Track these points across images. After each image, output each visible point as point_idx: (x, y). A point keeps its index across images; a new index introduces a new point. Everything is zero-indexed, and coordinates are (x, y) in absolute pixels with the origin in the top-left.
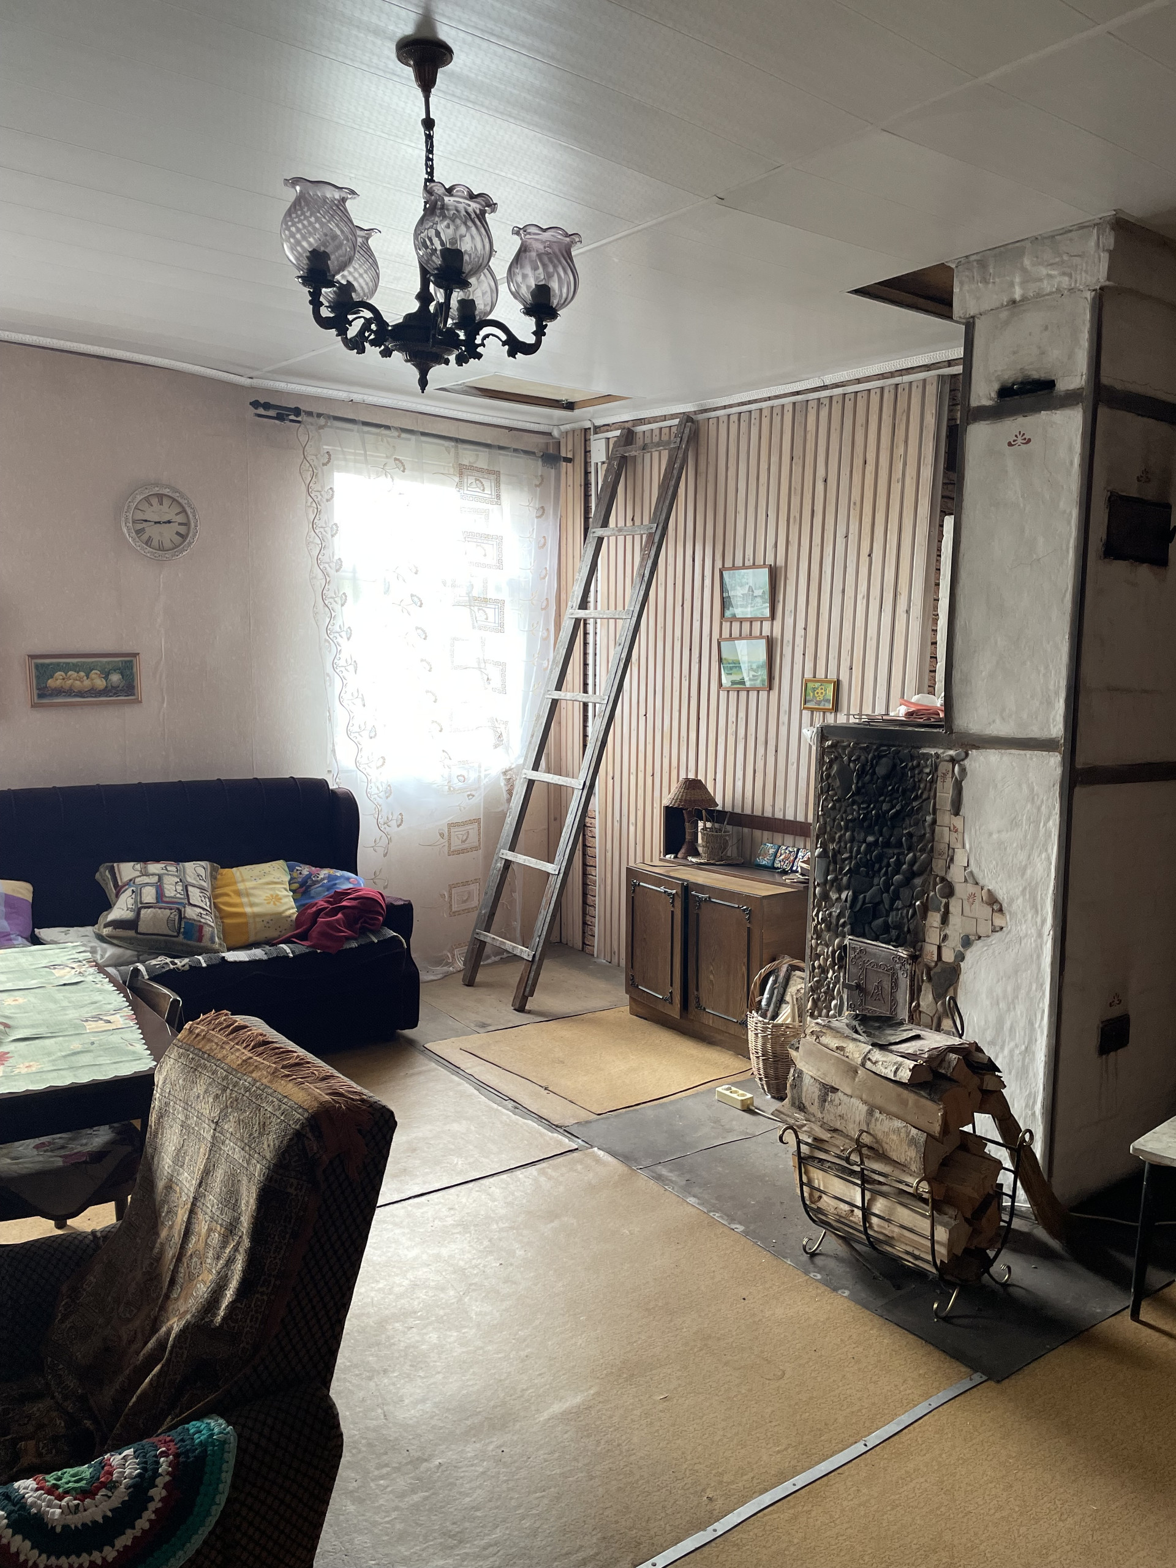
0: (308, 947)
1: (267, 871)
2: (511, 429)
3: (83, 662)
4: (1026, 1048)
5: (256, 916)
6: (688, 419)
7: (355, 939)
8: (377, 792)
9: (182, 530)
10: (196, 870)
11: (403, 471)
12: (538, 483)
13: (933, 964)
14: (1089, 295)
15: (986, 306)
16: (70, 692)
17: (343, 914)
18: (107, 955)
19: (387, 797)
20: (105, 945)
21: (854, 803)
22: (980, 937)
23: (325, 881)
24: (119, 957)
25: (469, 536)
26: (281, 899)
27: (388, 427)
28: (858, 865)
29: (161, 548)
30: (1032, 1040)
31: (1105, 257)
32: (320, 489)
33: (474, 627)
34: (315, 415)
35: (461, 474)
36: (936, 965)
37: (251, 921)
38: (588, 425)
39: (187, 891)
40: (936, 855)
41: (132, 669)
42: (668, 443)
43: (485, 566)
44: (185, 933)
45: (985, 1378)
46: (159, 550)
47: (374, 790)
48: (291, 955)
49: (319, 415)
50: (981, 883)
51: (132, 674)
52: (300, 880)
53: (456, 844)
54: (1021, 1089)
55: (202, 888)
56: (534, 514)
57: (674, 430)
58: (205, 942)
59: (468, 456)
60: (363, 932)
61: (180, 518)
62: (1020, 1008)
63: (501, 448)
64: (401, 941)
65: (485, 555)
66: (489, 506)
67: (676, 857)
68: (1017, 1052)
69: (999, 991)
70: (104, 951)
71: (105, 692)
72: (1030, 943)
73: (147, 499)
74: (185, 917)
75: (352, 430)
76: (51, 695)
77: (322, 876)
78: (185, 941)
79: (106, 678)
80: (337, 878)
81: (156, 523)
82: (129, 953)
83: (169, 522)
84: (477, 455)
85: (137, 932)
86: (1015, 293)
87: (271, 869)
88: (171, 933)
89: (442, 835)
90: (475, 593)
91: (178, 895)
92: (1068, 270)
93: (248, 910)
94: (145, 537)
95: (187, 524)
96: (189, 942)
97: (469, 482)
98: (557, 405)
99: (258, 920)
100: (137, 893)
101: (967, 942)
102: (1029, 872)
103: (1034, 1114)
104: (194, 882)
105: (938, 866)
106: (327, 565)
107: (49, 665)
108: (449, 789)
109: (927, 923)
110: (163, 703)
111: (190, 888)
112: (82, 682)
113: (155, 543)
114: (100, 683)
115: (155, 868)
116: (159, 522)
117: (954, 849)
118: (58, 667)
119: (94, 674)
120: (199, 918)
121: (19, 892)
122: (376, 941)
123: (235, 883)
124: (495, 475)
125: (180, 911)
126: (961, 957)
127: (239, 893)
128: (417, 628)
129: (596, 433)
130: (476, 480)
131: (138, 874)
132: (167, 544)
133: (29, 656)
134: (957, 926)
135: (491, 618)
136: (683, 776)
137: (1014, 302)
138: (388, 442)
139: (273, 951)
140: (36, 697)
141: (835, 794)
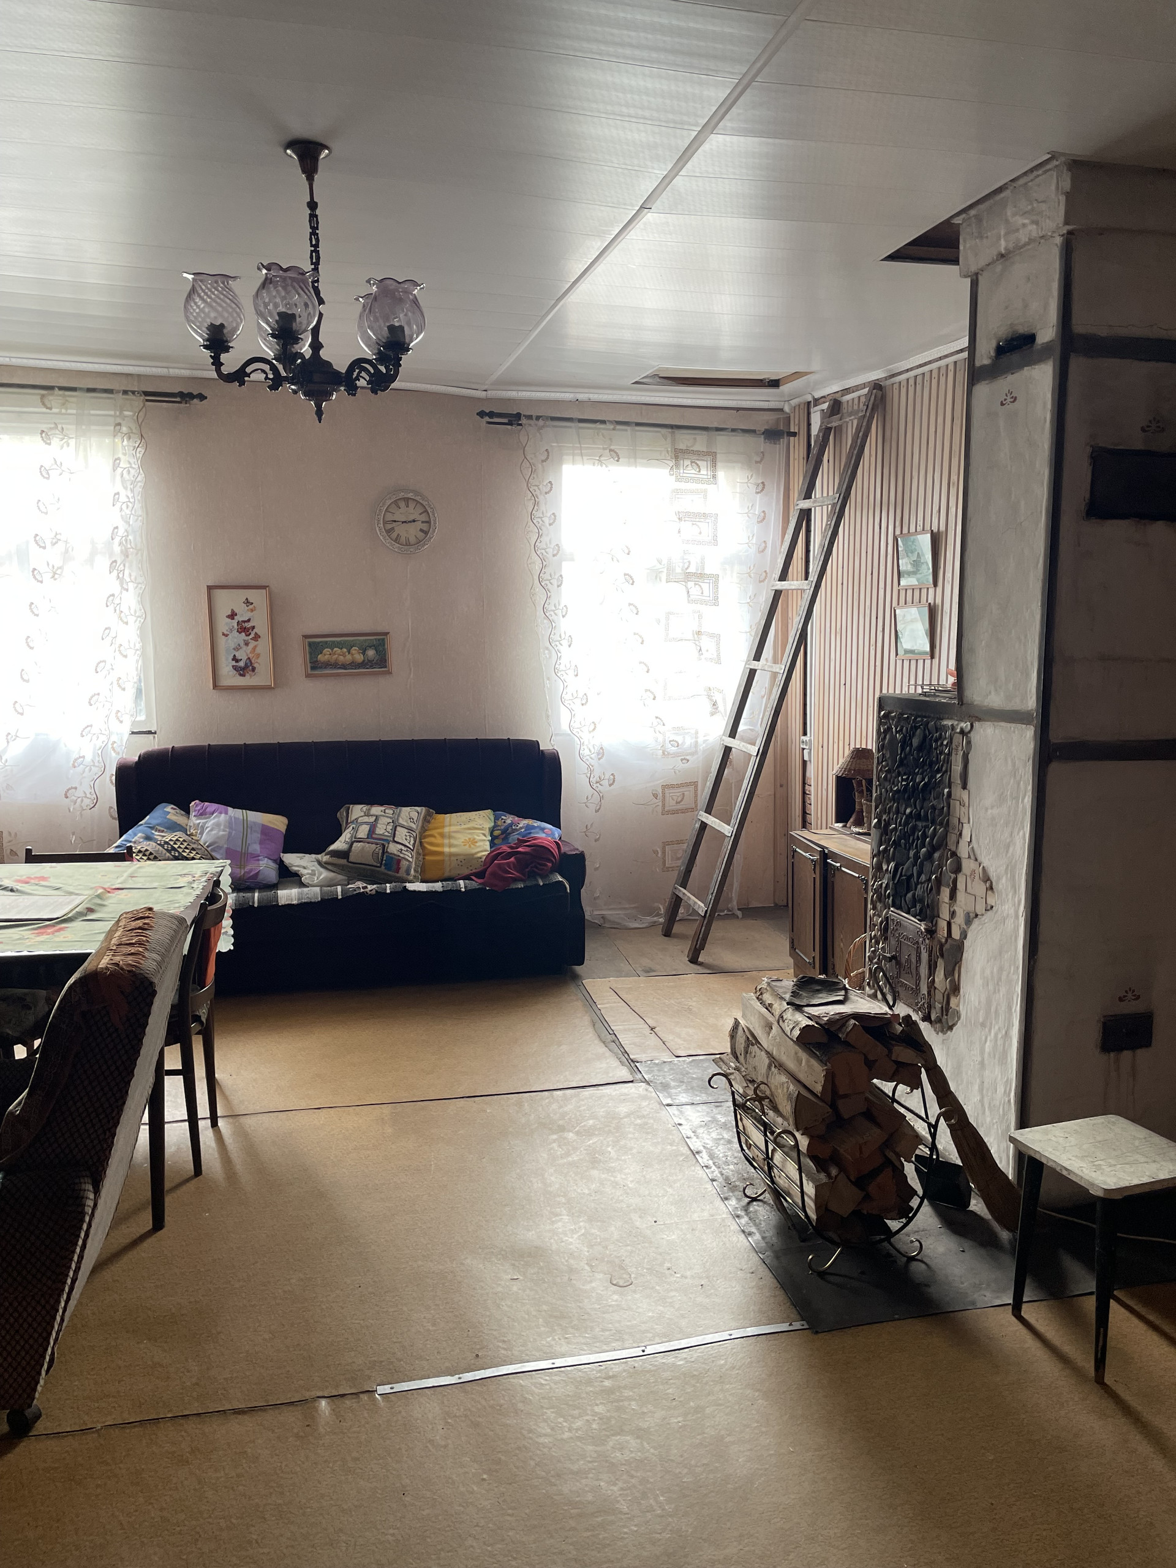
0: (480, 884)
1: (472, 818)
2: (738, 409)
3: (345, 641)
4: (1006, 1033)
5: (451, 855)
6: (876, 386)
7: (521, 880)
8: (589, 753)
9: (425, 527)
10: (410, 815)
11: (618, 461)
12: (758, 459)
13: (943, 940)
14: (1058, 240)
15: (982, 263)
16: (335, 665)
17: (515, 858)
18: (321, 877)
19: (599, 759)
20: (322, 870)
21: (899, 774)
22: (977, 916)
23: (523, 830)
24: (331, 879)
25: (681, 517)
26: (476, 842)
27: (603, 422)
28: (900, 838)
29: (408, 544)
30: (1009, 1026)
31: (1063, 198)
32: (537, 484)
33: (689, 602)
34: (534, 418)
35: (676, 458)
36: (946, 941)
37: (447, 859)
38: (810, 399)
39: (395, 830)
40: (950, 829)
41: (384, 645)
42: (858, 411)
43: (700, 543)
44: (385, 865)
45: (806, 1326)
46: (406, 545)
47: (587, 752)
48: (463, 890)
49: (538, 418)
50: (979, 859)
51: (384, 649)
52: (502, 828)
53: (671, 804)
54: (1002, 1075)
55: (410, 829)
56: (753, 489)
57: (863, 399)
58: (402, 873)
59: (685, 440)
60: (533, 875)
61: (424, 518)
62: (1003, 990)
63: (718, 429)
64: (565, 886)
65: (700, 533)
66: (705, 486)
67: (845, 826)
68: (1000, 1036)
69: (988, 972)
70: (320, 874)
71: (363, 665)
72: (1010, 923)
73: (396, 502)
74: (387, 852)
75: (570, 427)
76: (321, 668)
77: (521, 825)
78: (386, 871)
79: (364, 653)
80: (534, 827)
81: (403, 522)
82: (340, 877)
83: (414, 521)
84: (695, 439)
85: (348, 861)
86: (1000, 245)
87: (476, 817)
88: (375, 864)
89: (655, 796)
90: (692, 569)
91: (386, 834)
92: (1035, 218)
93: (446, 850)
94: (394, 535)
95: (428, 522)
96: (389, 873)
97: (685, 465)
98: (761, 384)
99: (452, 858)
100: (356, 830)
101: (969, 921)
102: (1011, 849)
103: (1009, 1101)
104: (405, 824)
105: (951, 838)
106: (543, 551)
107: (319, 643)
108: (663, 753)
109: (940, 897)
110: (410, 673)
111: (398, 828)
112: (345, 657)
113: (403, 540)
114: (359, 658)
115: (377, 810)
116: (405, 522)
117: (962, 824)
118: (326, 645)
119: (354, 650)
120: (399, 854)
121: (274, 824)
122: (541, 884)
123: (443, 827)
124: (711, 457)
125: (384, 846)
126: (964, 935)
127: (442, 835)
128: (630, 604)
129: (815, 405)
130: (692, 462)
131: (363, 814)
132: (413, 540)
133: (303, 636)
134: (963, 903)
135: (706, 593)
136: (852, 746)
137: (1002, 256)
138: (603, 434)
139: (449, 885)
140: (309, 669)
141: (887, 765)
